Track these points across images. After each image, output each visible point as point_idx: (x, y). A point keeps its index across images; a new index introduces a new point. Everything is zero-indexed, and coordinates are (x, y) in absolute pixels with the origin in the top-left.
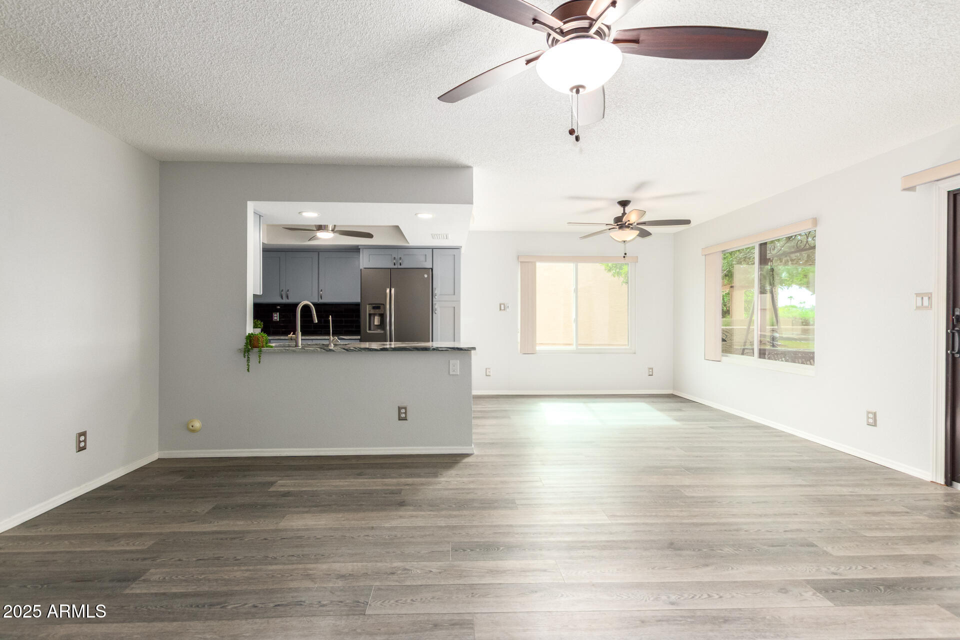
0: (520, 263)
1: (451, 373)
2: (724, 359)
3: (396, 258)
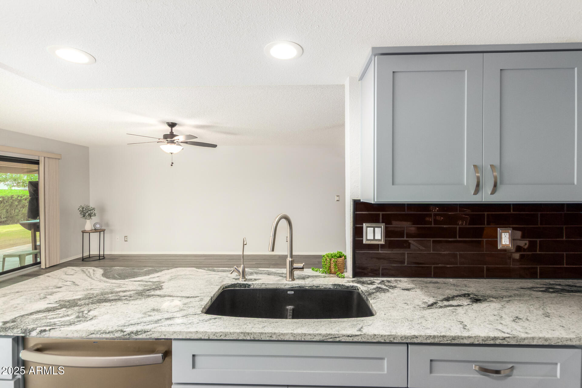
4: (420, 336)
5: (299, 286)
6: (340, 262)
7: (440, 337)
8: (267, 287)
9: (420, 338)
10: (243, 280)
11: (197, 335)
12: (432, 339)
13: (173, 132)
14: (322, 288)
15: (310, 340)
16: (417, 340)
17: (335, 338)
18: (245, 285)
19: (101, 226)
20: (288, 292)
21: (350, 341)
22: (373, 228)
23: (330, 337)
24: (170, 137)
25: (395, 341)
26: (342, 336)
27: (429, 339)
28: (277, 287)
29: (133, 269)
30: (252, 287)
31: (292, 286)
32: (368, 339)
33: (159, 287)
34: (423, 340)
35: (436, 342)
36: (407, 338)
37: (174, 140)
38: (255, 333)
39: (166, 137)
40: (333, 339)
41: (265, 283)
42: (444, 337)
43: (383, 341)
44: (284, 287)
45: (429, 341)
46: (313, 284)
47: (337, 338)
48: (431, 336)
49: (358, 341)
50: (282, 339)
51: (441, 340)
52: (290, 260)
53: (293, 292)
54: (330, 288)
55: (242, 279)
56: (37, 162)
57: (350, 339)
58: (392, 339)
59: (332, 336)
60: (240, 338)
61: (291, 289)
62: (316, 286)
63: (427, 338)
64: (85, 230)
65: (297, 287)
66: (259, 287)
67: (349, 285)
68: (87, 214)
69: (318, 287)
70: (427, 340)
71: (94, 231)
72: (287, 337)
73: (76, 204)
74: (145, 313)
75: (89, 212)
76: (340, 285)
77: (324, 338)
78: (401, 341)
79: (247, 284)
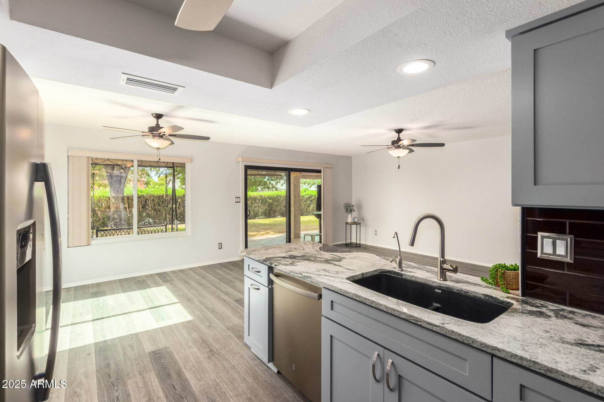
4: (504, 351)
5: (447, 287)
6: (510, 275)
7: (529, 361)
8: (417, 280)
9: (503, 352)
10: (400, 270)
11: (332, 287)
12: (518, 359)
13: (400, 138)
14: (471, 295)
15: (398, 316)
16: (500, 354)
17: (417, 321)
18: (398, 274)
19: (358, 220)
20: (436, 290)
21: (430, 328)
22: (551, 240)
23: (413, 319)
24: (396, 143)
25: (474, 345)
26: (423, 321)
27: (515, 358)
28: (426, 283)
29: (338, 248)
30: (404, 277)
31: (439, 285)
32: (446, 333)
33: (340, 260)
34: (507, 356)
35: (523, 365)
36: (488, 347)
37: (400, 145)
38: (362, 297)
39: (394, 143)
40: (416, 321)
41: (415, 276)
42: (535, 363)
43: (461, 340)
44: (431, 284)
45: (515, 361)
46: (461, 288)
47: (419, 321)
48: (517, 356)
49: (437, 331)
50: (379, 307)
51: (531, 365)
52: (442, 260)
53: (440, 291)
54: (480, 298)
55: (399, 268)
56: (319, 171)
57: (430, 327)
58: (470, 342)
59: (415, 319)
60: (354, 298)
61: (439, 288)
62: (464, 292)
63: (513, 356)
64: (348, 222)
65: (445, 287)
66: (410, 278)
67: (504, 301)
68: (349, 210)
69: (466, 292)
70: (511, 358)
71: (353, 223)
72: (382, 307)
73: (343, 201)
74: (318, 270)
75: (350, 208)
76: (493, 297)
77: (408, 318)
78: (480, 347)
79: (400, 273)
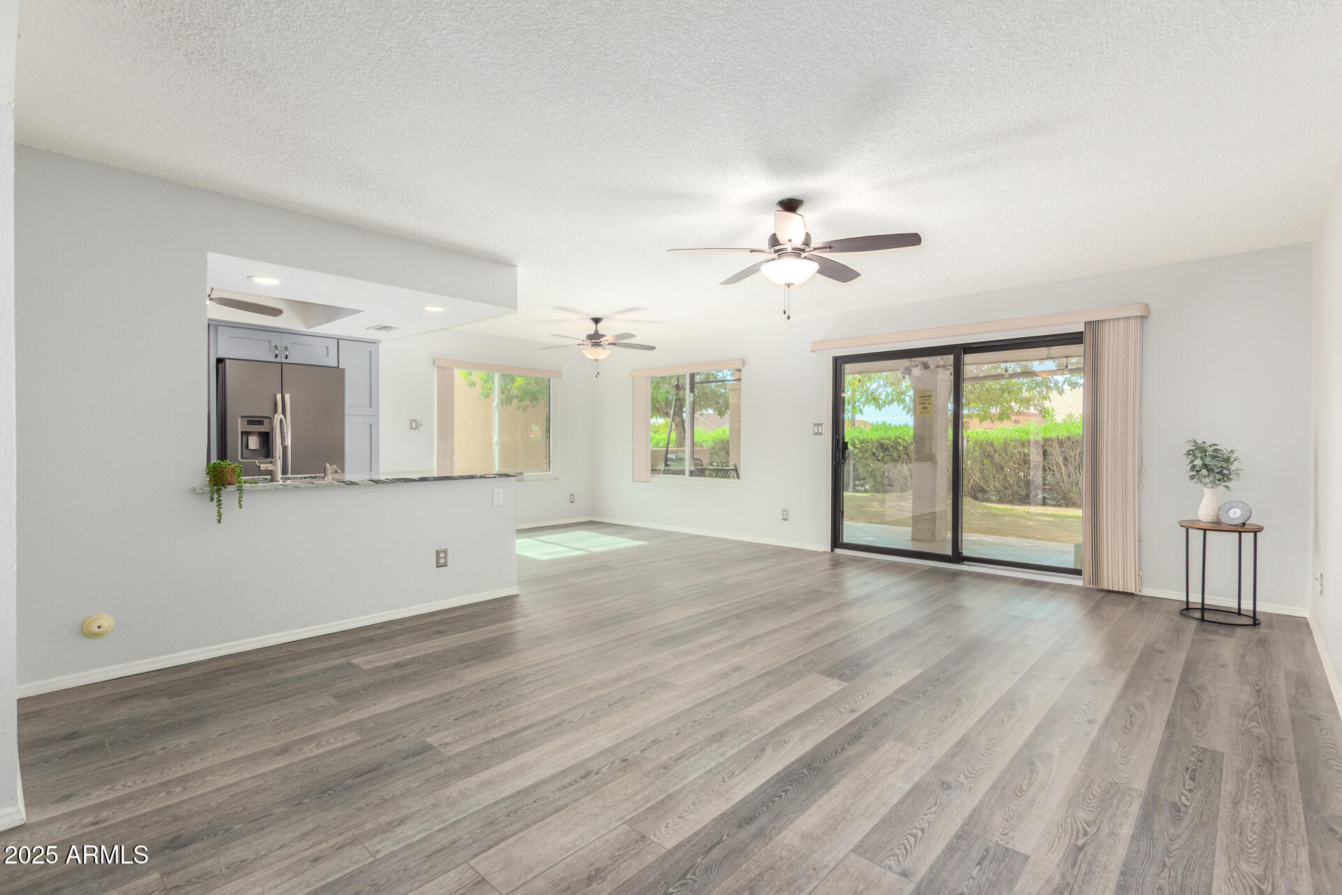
0: (436, 368)
1: (495, 504)
2: (653, 479)
3: (279, 347)
